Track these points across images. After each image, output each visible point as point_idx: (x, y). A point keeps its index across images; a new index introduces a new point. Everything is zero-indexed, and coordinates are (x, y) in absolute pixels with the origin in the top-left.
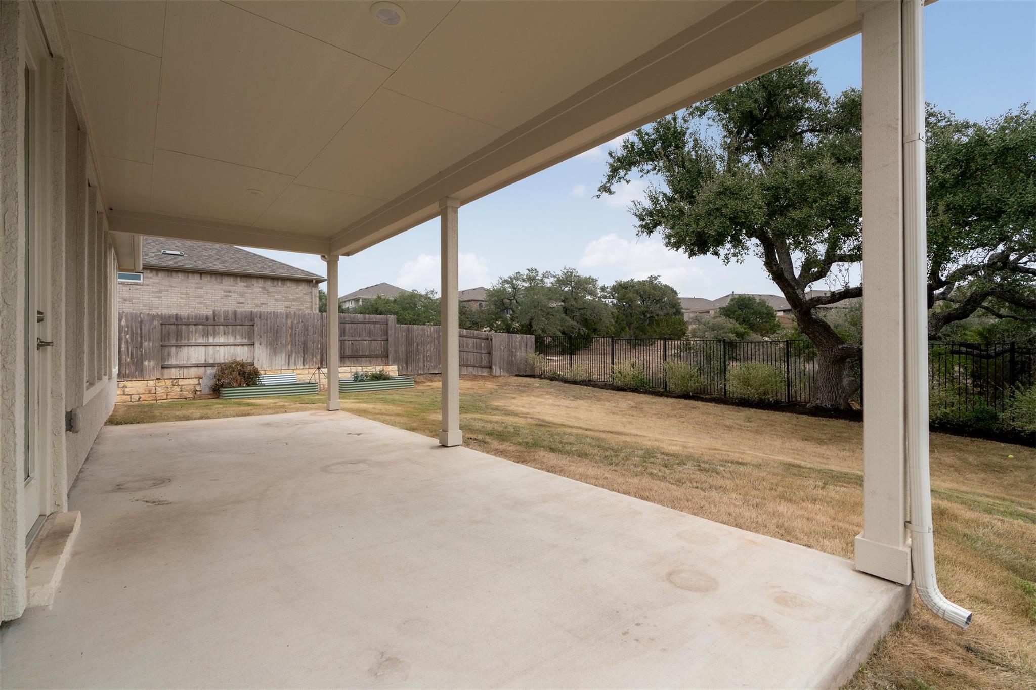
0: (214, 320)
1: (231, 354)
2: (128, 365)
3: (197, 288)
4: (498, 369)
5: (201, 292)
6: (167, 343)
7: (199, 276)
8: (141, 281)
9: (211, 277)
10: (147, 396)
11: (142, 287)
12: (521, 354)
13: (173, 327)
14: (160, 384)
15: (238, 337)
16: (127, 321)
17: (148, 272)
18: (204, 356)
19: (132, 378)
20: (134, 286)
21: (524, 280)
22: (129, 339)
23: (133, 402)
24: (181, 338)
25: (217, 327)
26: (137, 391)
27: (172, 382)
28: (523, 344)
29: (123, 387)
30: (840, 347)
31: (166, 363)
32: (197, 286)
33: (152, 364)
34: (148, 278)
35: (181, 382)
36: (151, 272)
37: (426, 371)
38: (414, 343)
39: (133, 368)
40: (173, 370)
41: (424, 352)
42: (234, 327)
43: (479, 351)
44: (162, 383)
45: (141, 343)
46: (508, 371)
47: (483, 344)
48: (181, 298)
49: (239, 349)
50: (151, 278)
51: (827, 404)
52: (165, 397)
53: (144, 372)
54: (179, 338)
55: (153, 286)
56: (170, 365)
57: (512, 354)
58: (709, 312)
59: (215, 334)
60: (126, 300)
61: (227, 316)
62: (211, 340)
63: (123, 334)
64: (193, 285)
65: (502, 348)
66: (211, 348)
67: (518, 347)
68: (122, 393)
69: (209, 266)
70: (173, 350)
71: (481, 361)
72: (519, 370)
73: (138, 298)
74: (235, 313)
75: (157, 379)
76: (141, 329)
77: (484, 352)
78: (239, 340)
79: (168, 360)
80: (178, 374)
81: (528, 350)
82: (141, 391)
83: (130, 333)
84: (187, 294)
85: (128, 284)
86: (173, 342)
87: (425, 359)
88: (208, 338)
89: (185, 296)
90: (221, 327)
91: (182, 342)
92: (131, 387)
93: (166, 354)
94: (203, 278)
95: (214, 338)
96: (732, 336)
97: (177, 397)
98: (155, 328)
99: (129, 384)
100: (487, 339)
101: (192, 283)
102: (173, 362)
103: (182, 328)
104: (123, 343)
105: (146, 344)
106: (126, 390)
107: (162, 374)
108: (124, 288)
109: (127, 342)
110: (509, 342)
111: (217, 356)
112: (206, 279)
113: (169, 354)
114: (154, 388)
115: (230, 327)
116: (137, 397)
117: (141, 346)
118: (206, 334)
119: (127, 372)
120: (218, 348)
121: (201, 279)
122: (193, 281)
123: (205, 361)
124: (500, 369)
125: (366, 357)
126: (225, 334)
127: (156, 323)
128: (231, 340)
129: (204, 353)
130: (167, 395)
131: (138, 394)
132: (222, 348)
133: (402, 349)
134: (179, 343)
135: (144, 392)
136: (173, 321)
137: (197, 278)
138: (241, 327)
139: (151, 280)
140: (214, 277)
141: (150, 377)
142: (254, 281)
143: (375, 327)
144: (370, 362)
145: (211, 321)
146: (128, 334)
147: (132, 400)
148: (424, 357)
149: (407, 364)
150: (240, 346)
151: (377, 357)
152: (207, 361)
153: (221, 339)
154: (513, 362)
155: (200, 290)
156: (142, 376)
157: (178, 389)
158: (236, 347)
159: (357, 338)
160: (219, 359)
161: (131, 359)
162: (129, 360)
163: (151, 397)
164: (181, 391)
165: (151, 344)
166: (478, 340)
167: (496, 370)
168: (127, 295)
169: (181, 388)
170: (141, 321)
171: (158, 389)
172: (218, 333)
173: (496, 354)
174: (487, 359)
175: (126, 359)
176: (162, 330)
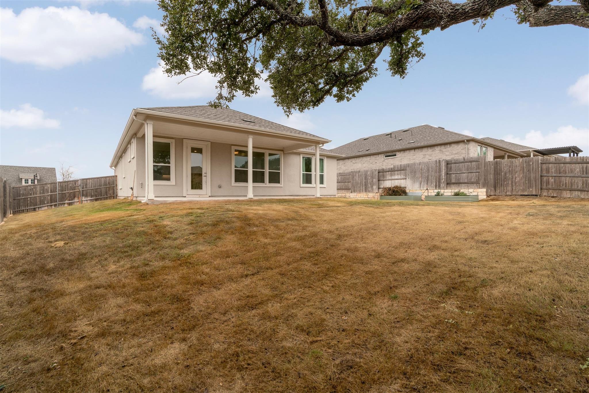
0: (394, 169)
1: (399, 183)
6: (380, 179)
8: (395, 156)
11: (396, 159)
15: (401, 175)
16: (370, 172)
18: (391, 184)
20: (394, 159)
24: (384, 177)
26: (370, 197)
31: (380, 187)
33: (375, 187)
37: (514, 193)
38: (501, 172)
41: (512, 178)
59: (394, 175)
60: (392, 164)
61: (398, 167)
62: (393, 178)
64: (412, 154)
66: (393, 181)
70: (382, 181)
73: (395, 163)
74: (401, 165)
75: (377, 193)
76: (373, 175)
78: (402, 177)
82: (372, 197)
83: (370, 176)
85: (392, 158)
87: (514, 184)
90: (396, 172)
92: (369, 195)
93: (380, 184)
98: (376, 174)
102: (382, 186)
103: (384, 173)
105: (374, 180)
107: (378, 191)
108: (391, 160)
109: (370, 179)
111: (394, 184)
115: (399, 171)
118: (391, 175)
119: (370, 190)
125: (465, 183)
126: (397, 175)
127: (376, 172)
132: (396, 181)
133: (491, 177)
134: (383, 179)
136: (382, 171)
138: (403, 171)
141: (375, 192)
142: (436, 148)
143: (471, 164)
144: (468, 186)
148: (512, 182)
149: (495, 188)
150: (402, 180)
151: (472, 183)
153: (396, 177)
156: (373, 191)
159: (458, 172)
160: (396, 185)
161: (371, 185)
165: (376, 180)
170: (373, 172)
171: (376, 196)
175: (369, 186)
176: (379, 175)
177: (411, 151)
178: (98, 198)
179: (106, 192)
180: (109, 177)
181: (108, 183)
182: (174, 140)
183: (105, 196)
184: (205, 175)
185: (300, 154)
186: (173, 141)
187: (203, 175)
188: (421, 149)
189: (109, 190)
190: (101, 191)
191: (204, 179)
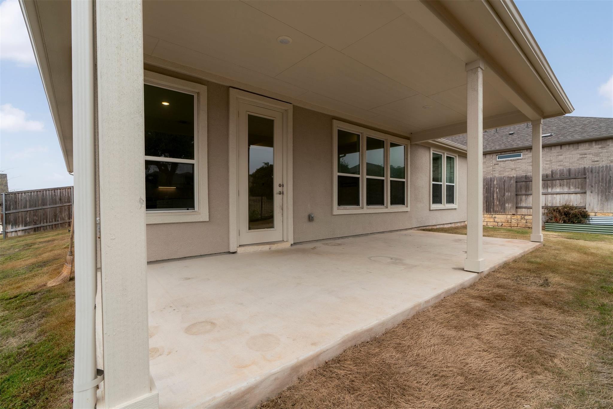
0: (552, 176)
1: (566, 200)
2: (497, 205)
3: (558, 156)
5: (561, 158)
6: (520, 193)
7: (559, 147)
8: (522, 157)
9: (569, 146)
10: (506, 224)
11: (521, 160)
13: (524, 183)
14: (514, 218)
15: (572, 187)
16: (497, 181)
17: (525, 151)
18: (544, 201)
19: (500, 213)
20: (517, 161)
22: (498, 192)
23: (499, 226)
24: (529, 189)
25: (554, 182)
26: (501, 221)
27: (521, 217)
29: (494, 218)
31: (519, 205)
32: (558, 154)
33: (510, 205)
34: (525, 155)
35: (527, 217)
36: (527, 151)
39: (500, 207)
40: (524, 209)
42: (568, 180)
44: (515, 217)
45: (504, 194)
48: (546, 164)
49: (573, 197)
50: (527, 154)
52: (516, 225)
53: (506, 210)
54: (528, 189)
55: (528, 159)
56: (522, 206)
59: (552, 187)
60: (512, 170)
61: (562, 173)
62: (550, 190)
63: (495, 189)
64: (555, 154)
66: (550, 196)
68: (494, 221)
69: (569, 138)
70: (524, 197)
73: (519, 168)
74: (569, 170)
75: (513, 214)
76: (504, 186)
78: (572, 190)
79: (521, 203)
80: (526, 212)
82: (503, 220)
83: (498, 188)
84: (550, 161)
85: (514, 160)
86: (524, 192)
88: (548, 189)
89: (549, 162)
90: (558, 181)
91: (529, 192)
92: (498, 218)
93: (519, 200)
94: (563, 148)
95: (552, 189)
97: (524, 227)
98: (512, 184)
99: (497, 216)
101: (554, 153)
102: (523, 204)
103: (529, 183)
104: (495, 194)
105: (507, 194)
106: (496, 219)
107: (516, 212)
108: (512, 163)
109: (497, 193)
111: (554, 202)
112: (565, 148)
113: (521, 200)
114: (510, 219)
115: (565, 181)
116: (500, 224)
117: (504, 195)
119: (497, 209)
120: (555, 196)
121: (561, 149)
122: (554, 151)
123: (545, 205)
126: (560, 186)
127: (512, 181)
128: (566, 190)
129: (544, 199)
130: (518, 225)
131: (502, 222)
132: (558, 196)
134: (527, 193)
135: (504, 221)
136: (524, 179)
137: (558, 149)
138: (574, 180)
139: (527, 156)
140: (571, 146)
141: (509, 213)
145: (550, 178)
146: (497, 189)
147: (498, 225)
150: (573, 194)
152: (547, 204)
153: (558, 190)
155: (560, 157)
156: (505, 212)
157: (525, 222)
158: (570, 195)
160: (556, 203)
161: (499, 202)
162: (498, 203)
163: (508, 224)
164: (526, 223)
165: (510, 194)
168: (513, 167)
169: (526, 221)
170: (505, 181)
171: (513, 221)
172: (555, 186)
175: (497, 202)
176: (516, 185)
177: (553, 148)
178: (39, 226)
179: (55, 216)
180: (60, 189)
181: (58, 200)
182: (205, 88)
183: (54, 223)
184: (280, 189)
185: (429, 149)
186: (203, 89)
187: (276, 189)
188: (575, 146)
189: (61, 212)
190: (45, 214)
191: (277, 199)
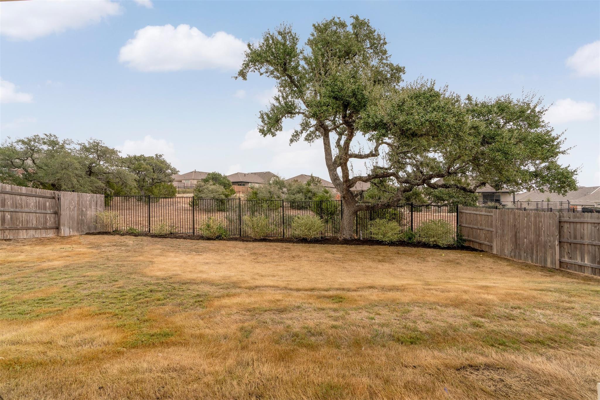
4: (67, 230)
12: (91, 213)
21: (45, 143)
28: (93, 203)
30: (357, 205)
43: (43, 211)
46: (78, 230)
47: (48, 204)
51: (348, 237)
57: (82, 213)
58: (181, 181)
65: (72, 207)
67: (88, 206)
71: (46, 222)
72: (89, 228)
77: (49, 212)
81: (98, 208)
96: (223, 197)
100: (54, 198)
110: (79, 201)
124: (69, 229)
154: (83, 220)
166: (41, 199)
167: (65, 231)
173: (65, 214)
174: (52, 219)
